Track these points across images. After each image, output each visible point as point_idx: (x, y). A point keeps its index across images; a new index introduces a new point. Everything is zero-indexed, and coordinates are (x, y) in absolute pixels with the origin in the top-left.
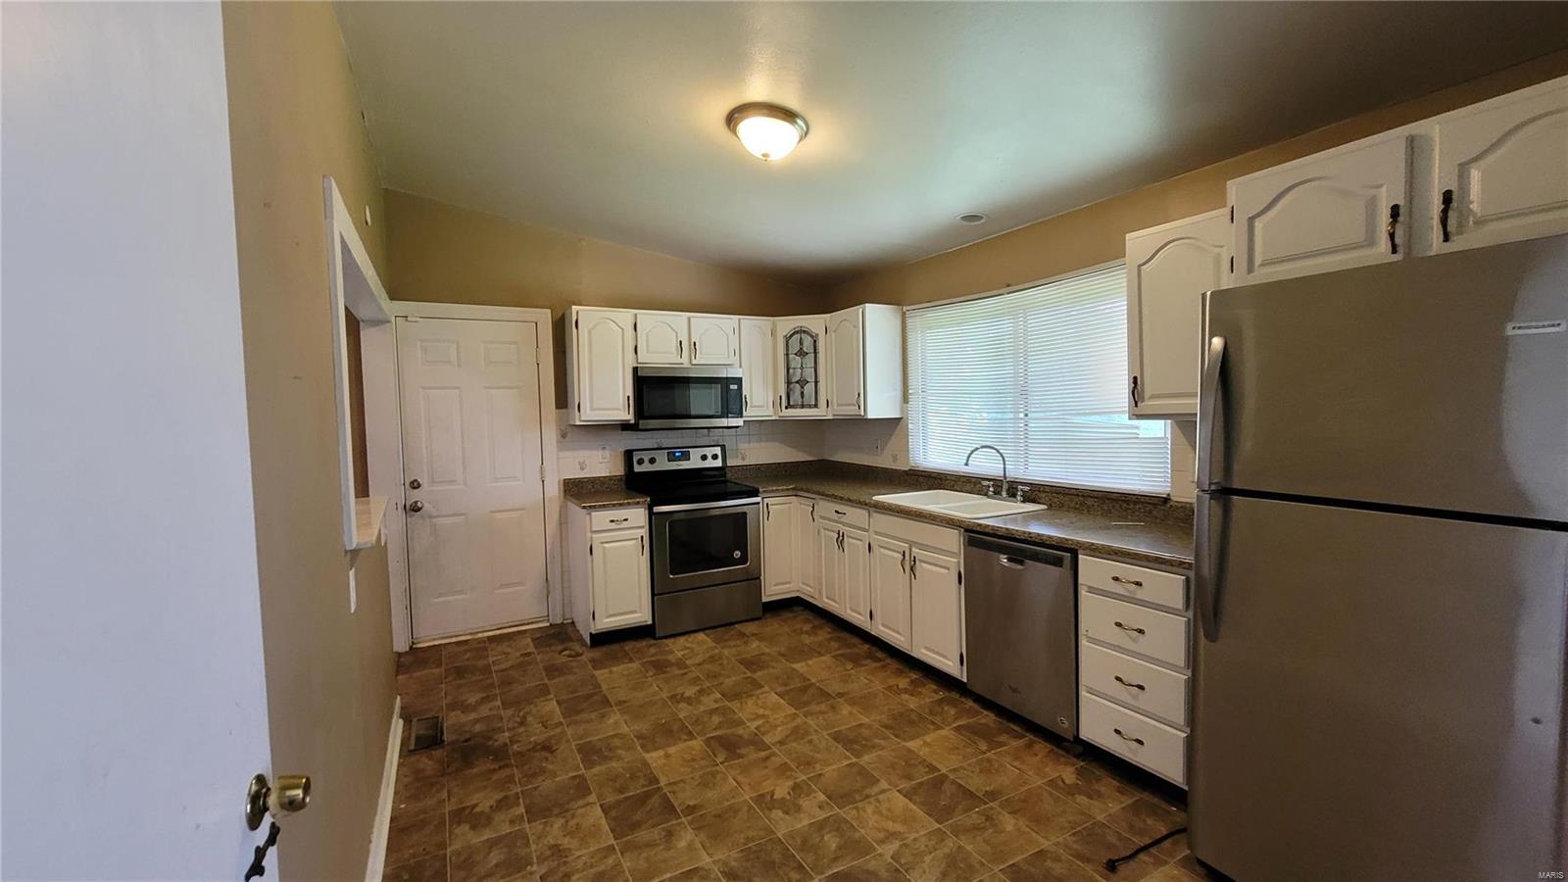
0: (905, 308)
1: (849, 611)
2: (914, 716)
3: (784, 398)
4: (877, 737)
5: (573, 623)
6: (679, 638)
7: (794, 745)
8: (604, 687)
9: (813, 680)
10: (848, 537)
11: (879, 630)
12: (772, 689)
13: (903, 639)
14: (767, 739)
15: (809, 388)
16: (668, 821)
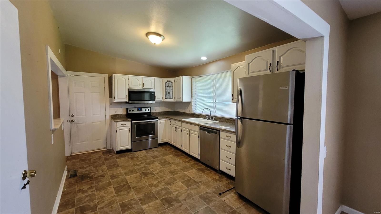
0: (192, 77)
1: (177, 145)
2: (188, 167)
3: (165, 97)
4: (179, 171)
5: (113, 149)
6: (138, 152)
7: (160, 174)
8: (118, 163)
9: (167, 160)
10: (177, 128)
11: (184, 149)
12: (157, 162)
13: (188, 151)
14: (154, 173)
15: (171, 94)
16: (129, 190)
